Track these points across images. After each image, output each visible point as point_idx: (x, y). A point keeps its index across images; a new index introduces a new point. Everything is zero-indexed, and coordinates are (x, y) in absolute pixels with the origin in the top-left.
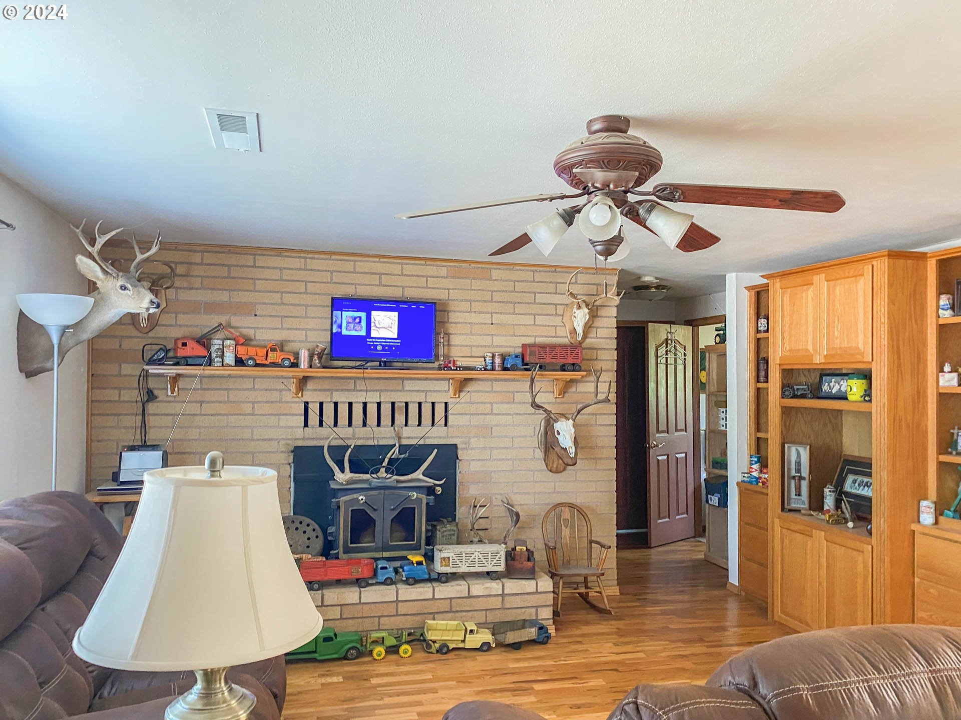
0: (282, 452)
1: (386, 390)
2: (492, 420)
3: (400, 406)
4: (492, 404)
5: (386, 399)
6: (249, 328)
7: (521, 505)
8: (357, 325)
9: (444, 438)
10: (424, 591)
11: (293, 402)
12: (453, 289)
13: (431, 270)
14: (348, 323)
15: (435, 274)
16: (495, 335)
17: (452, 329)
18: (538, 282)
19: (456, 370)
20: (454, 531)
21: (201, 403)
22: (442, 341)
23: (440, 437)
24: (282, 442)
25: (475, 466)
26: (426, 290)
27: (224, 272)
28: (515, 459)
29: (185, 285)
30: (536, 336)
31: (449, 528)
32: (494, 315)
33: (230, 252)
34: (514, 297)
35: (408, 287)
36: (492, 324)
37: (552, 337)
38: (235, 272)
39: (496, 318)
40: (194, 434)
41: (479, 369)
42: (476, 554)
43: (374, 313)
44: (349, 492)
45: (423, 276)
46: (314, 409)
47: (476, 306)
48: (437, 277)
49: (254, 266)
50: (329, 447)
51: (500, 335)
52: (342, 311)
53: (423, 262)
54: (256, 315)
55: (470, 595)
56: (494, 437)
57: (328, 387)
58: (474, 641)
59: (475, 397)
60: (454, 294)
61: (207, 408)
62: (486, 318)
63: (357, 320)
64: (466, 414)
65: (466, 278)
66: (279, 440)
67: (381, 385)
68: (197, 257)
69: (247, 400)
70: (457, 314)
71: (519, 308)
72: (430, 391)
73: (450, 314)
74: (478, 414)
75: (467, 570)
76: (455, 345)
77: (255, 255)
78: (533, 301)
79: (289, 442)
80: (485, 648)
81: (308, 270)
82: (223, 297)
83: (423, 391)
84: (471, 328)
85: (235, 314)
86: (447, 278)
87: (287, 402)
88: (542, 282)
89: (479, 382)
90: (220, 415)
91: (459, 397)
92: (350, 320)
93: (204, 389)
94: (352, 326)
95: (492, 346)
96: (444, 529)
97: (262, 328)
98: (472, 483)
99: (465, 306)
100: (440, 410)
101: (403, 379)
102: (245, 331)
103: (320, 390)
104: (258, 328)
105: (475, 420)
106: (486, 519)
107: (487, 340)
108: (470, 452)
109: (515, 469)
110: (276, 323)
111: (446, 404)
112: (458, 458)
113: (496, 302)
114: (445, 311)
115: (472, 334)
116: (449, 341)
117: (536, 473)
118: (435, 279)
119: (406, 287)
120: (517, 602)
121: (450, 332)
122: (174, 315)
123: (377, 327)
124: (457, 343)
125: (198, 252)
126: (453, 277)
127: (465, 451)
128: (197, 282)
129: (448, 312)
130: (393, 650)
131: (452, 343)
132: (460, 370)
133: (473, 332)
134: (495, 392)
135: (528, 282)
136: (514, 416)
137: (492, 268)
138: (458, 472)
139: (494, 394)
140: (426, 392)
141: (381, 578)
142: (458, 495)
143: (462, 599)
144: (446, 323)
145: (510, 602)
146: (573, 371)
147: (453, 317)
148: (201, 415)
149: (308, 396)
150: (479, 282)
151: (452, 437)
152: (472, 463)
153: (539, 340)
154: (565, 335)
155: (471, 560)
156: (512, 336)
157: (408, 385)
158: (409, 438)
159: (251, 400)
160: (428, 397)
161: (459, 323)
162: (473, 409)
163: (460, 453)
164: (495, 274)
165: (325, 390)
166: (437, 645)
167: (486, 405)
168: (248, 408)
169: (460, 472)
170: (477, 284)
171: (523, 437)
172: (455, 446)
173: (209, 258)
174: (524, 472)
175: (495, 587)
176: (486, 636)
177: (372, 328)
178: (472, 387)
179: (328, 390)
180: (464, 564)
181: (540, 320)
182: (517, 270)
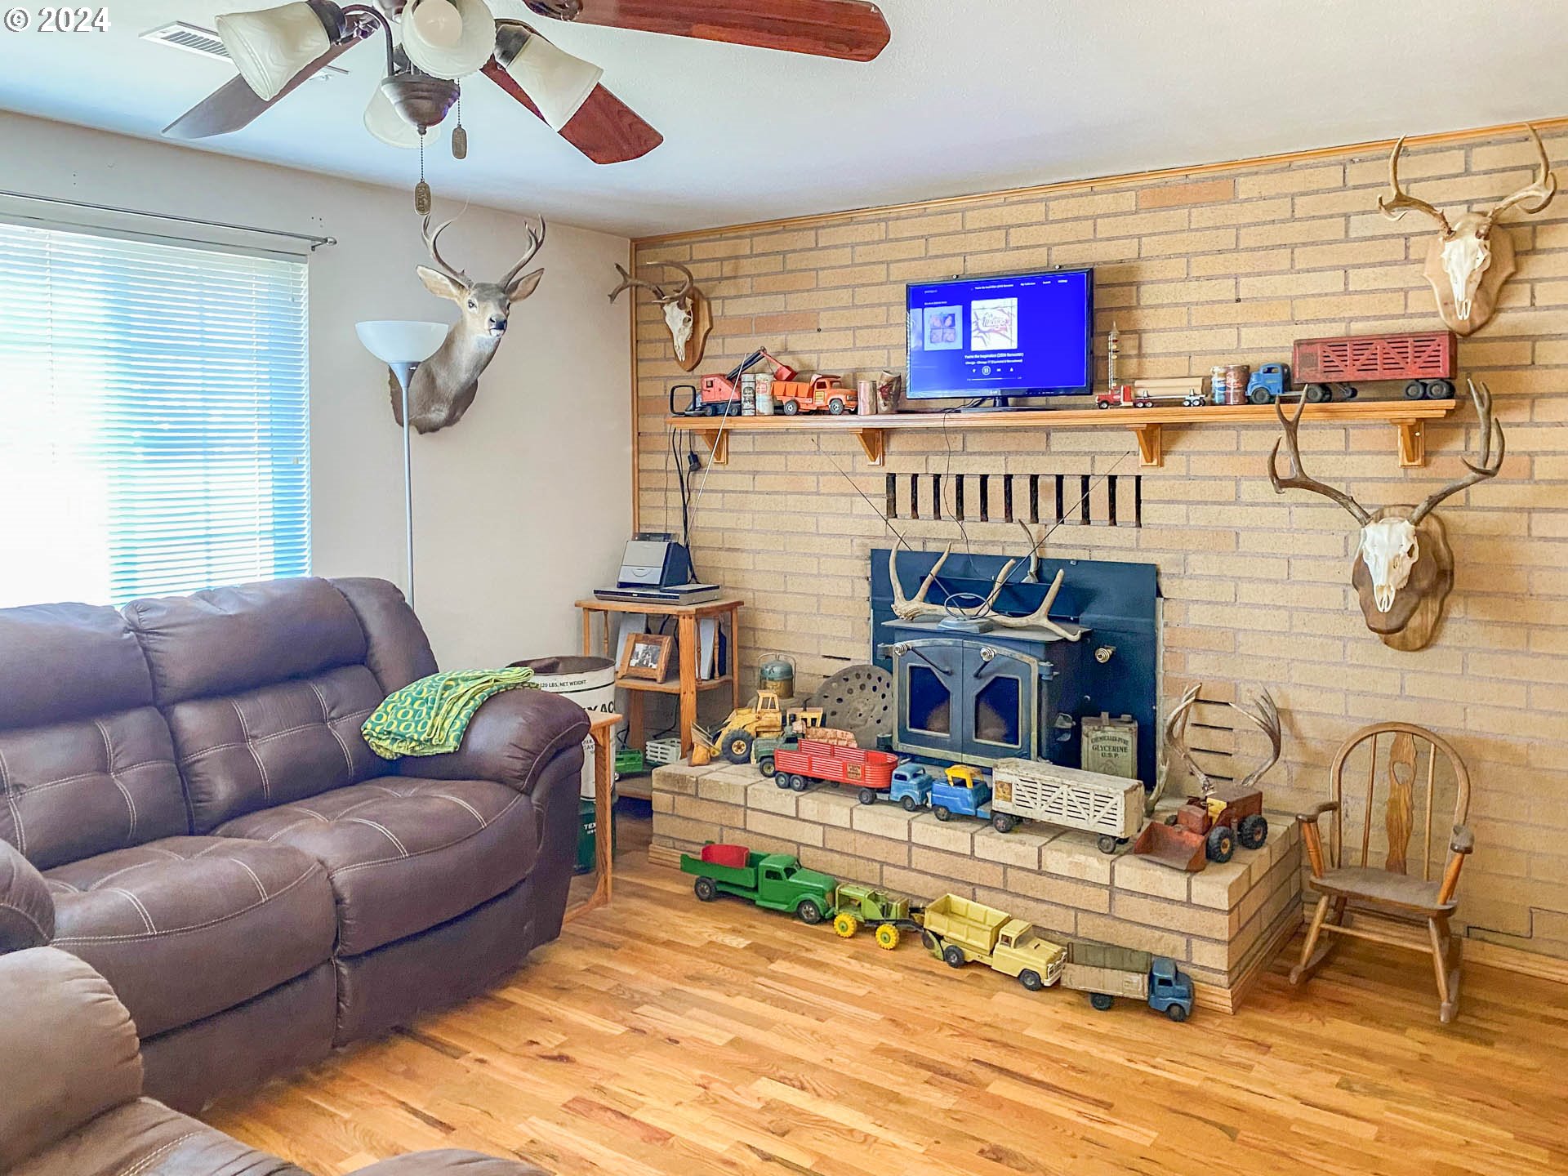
0: (857, 557)
1: (1017, 453)
2: (1236, 516)
3: (1047, 484)
4: (1237, 481)
5: (1021, 468)
6: (810, 351)
7: (1310, 713)
8: (949, 331)
9: (1131, 550)
10: (956, 837)
11: (873, 474)
12: (1150, 235)
13: (1103, 203)
14: (934, 328)
15: (1113, 209)
16: (1245, 325)
17: (1146, 319)
18: (1355, 188)
19: (1135, 406)
20: (1125, 742)
21: (755, 473)
22: (1113, 347)
23: (1121, 549)
24: (857, 541)
25: (1198, 616)
26: (1094, 245)
27: (775, 264)
28: (1296, 609)
29: (733, 292)
30: (1351, 320)
31: (1110, 734)
32: (1243, 280)
33: (785, 230)
34: (1293, 233)
35: (1058, 244)
36: (1238, 300)
37: (1393, 317)
38: (793, 261)
39: (1247, 287)
40: (745, 521)
41: (1187, 403)
42: (1064, 788)
43: (975, 304)
44: (909, 635)
45: (1086, 218)
46: (903, 486)
47: (1200, 266)
48: (1116, 215)
49: (816, 248)
50: (898, 552)
51: (1257, 324)
52: (923, 307)
53: (1086, 189)
54: (819, 330)
55: (1043, 869)
56: (1244, 555)
57: (919, 448)
58: (1010, 960)
59: (1199, 466)
60: (1150, 246)
61: (762, 483)
62: (1226, 289)
63: (949, 322)
64: (1178, 502)
65: (1178, 206)
66: (852, 537)
67: (1010, 443)
68: (744, 247)
69: (810, 470)
70: (1156, 287)
71: (1303, 258)
72: (1101, 453)
73: (1143, 288)
74: (1206, 503)
75: (1046, 817)
76: (1155, 355)
77: (817, 228)
78: (1342, 235)
79: (868, 541)
80: (1028, 980)
81: (891, 240)
82: (776, 304)
83: (1086, 453)
84: (1189, 315)
85: (792, 332)
86: (1136, 212)
87: (863, 474)
88: (1365, 186)
89: (1206, 433)
90: (777, 493)
91: (1161, 464)
92: (937, 324)
93: (759, 453)
94: (939, 333)
95: (1238, 350)
96: (1099, 734)
97: (827, 351)
98: (1196, 651)
99: (1177, 268)
100: (1125, 490)
101: (1048, 431)
102: (805, 358)
103: (910, 453)
104: (821, 351)
105: (1199, 517)
106: (1227, 733)
107: (1227, 338)
108: (1186, 583)
109: (1295, 630)
110: (845, 339)
111: (1138, 478)
112: (1159, 594)
113: (1247, 250)
114: (1131, 284)
115: (1190, 328)
116: (1140, 346)
117: (1350, 645)
118: (1112, 219)
119: (1055, 245)
120: (1142, 911)
121: (1143, 326)
122: (720, 341)
123: (981, 332)
124: (1159, 350)
125: (746, 237)
126: (1148, 210)
127: (1177, 582)
128: (745, 285)
129: (1138, 285)
130: (866, 927)
131: (1147, 350)
132: (1144, 406)
133: (1194, 323)
134: (1246, 453)
135: (1329, 191)
136: (1292, 508)
137: (1238, 175)
138: (1161, 622)
139: (1242, 458)
140: (1093, 455)
141: (895, 795)
142: (1160, 670)
143: (1025, 873)
144: (1136, 308)
145: (1126, 907)
146: (1425, 397)
147: (1148, 295)
148: (754, 492)
149: (893, 464)
150: (1207, 211)
151: (1148, 550)
152: (1193, 608)
153: (1358, 328)
154: (1431, 309)
155: (1052, 799)
156: (1287, 323)
157: (1059, 441)
158: (1060, 546)
159: (814, 469)
160: (1097, 464)
161: (1161, 306)
162: (1195, 491)
163: (1165, 584)
164: (1246, 187)
165: (916, 453)
166: (945, 945)
167: (1224, 483)
168: (810, 483)
169: (1166, 625)
170: (1203, 216)
171: (1316, 558)
172: (1153, 571)
173: (761, 244)
174: (1319, 641)
175: (1095, 865)
176: (1037, 958)
177: (973, 334)
178: (1190, 443)
179: (922, 453)
180: (1039, 805)
181: (1358, 279)
182: (1300, 168)
